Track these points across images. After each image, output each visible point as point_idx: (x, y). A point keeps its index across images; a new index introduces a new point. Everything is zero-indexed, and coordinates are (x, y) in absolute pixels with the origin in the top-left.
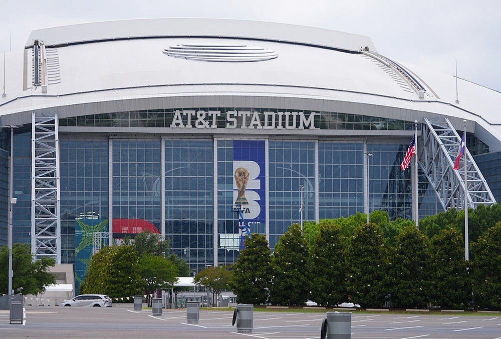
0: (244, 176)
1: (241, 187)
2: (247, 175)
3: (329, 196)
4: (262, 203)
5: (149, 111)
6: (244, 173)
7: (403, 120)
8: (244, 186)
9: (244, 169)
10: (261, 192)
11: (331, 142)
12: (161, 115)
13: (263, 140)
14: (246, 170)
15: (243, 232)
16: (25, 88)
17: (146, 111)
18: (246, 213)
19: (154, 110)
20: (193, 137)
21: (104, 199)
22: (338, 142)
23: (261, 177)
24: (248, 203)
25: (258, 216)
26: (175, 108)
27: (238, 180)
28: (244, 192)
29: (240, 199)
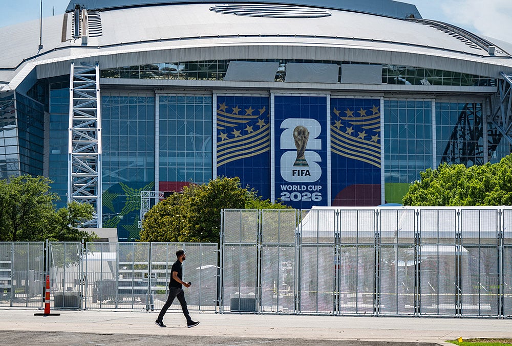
0: (304, 135)
1: (301, 147)
2: (307, 134)
3: (396, 158)
4: (323, 164)
5: (200, 62)
6: (304, 132)
7: (477, 74)
8: (303, 147)
9: (303, 128)
10: (322, 153)
11: (397, 99)
12: (213, 67)
13: (325, 96)
14: (306, 129)
15: (302, 196)
16: (64, 40)
17: (197, 62)
18: (305, 175)
19: (206, 61)
20: (248, 92)
21: (150, 160)
22: (405, 100)
23: (323, 137)
24: (307, 165)
25: (319, 179)
26: (229, 59)
27: (297, 139)
28: (304, 153)
29: (300, 160)
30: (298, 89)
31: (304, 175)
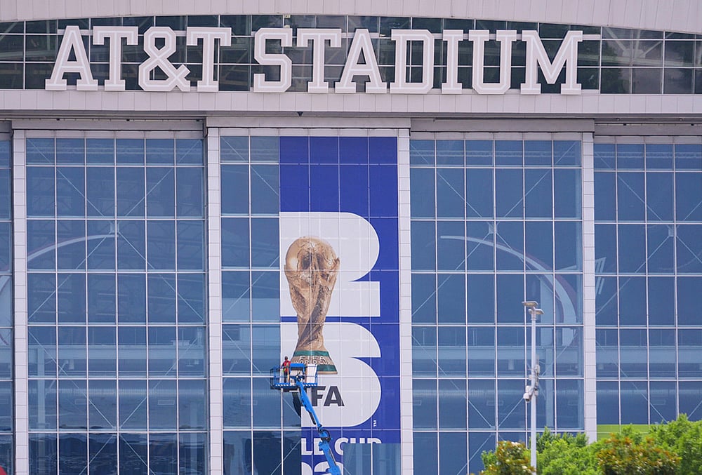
0: (321, 267)
1: (310, 308)
2: (329, 264)
3: (634, 339)
4: (386, 367)
6: (321, 259)
8: (318, 308)
9: (318, 243)
10: (384, 328)
12: (11, 45)
13: (391, 134)
14: (329, 247)
18: (327, 404)
20: (130, 125)
23: (384, 272)
24: (333, 368)
25: (374, 417)
26: (63, 16)
27: (297, 283)
28: (320, 328)
29: (306, 353)
30: (300, 113)
31: (321, 402)
